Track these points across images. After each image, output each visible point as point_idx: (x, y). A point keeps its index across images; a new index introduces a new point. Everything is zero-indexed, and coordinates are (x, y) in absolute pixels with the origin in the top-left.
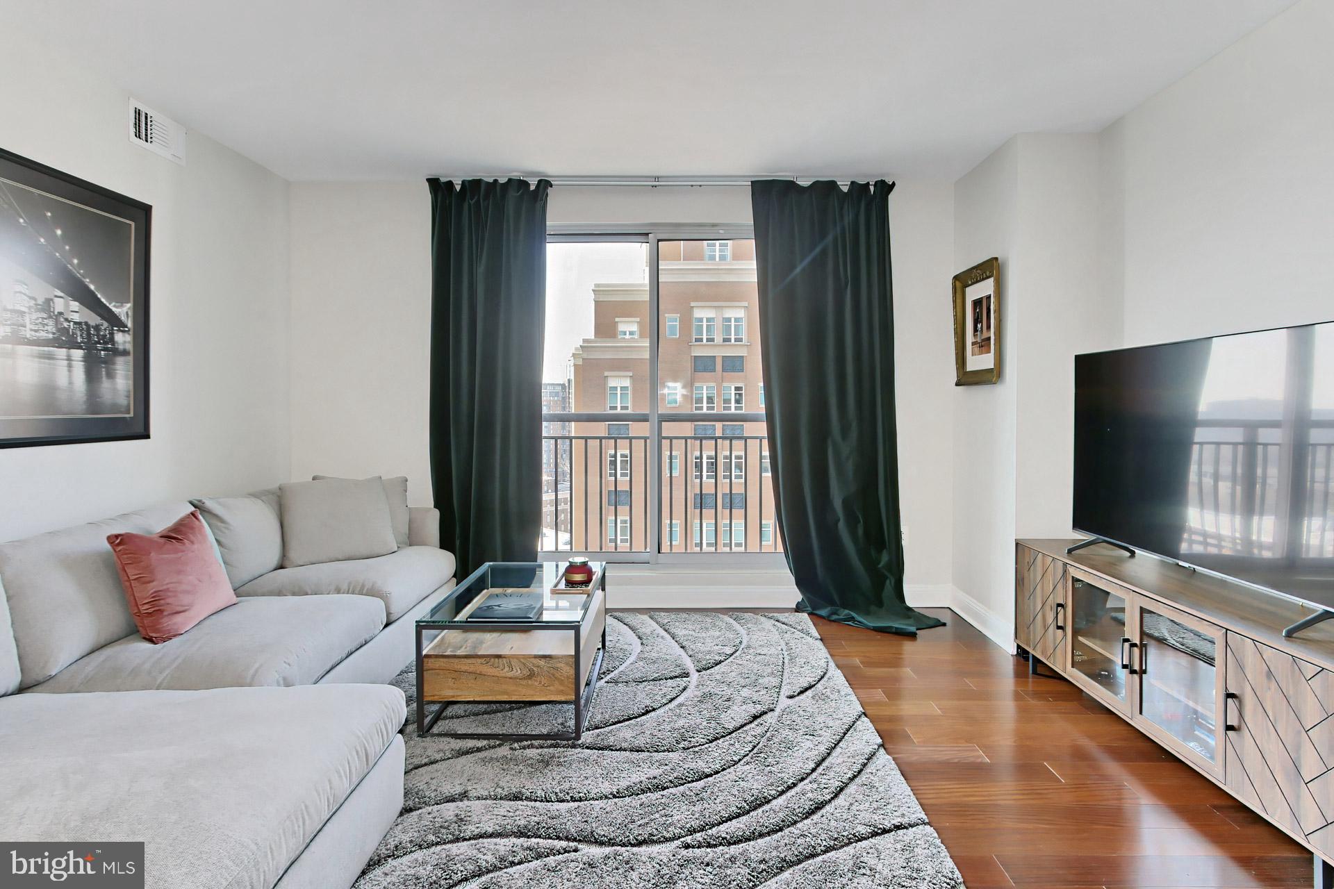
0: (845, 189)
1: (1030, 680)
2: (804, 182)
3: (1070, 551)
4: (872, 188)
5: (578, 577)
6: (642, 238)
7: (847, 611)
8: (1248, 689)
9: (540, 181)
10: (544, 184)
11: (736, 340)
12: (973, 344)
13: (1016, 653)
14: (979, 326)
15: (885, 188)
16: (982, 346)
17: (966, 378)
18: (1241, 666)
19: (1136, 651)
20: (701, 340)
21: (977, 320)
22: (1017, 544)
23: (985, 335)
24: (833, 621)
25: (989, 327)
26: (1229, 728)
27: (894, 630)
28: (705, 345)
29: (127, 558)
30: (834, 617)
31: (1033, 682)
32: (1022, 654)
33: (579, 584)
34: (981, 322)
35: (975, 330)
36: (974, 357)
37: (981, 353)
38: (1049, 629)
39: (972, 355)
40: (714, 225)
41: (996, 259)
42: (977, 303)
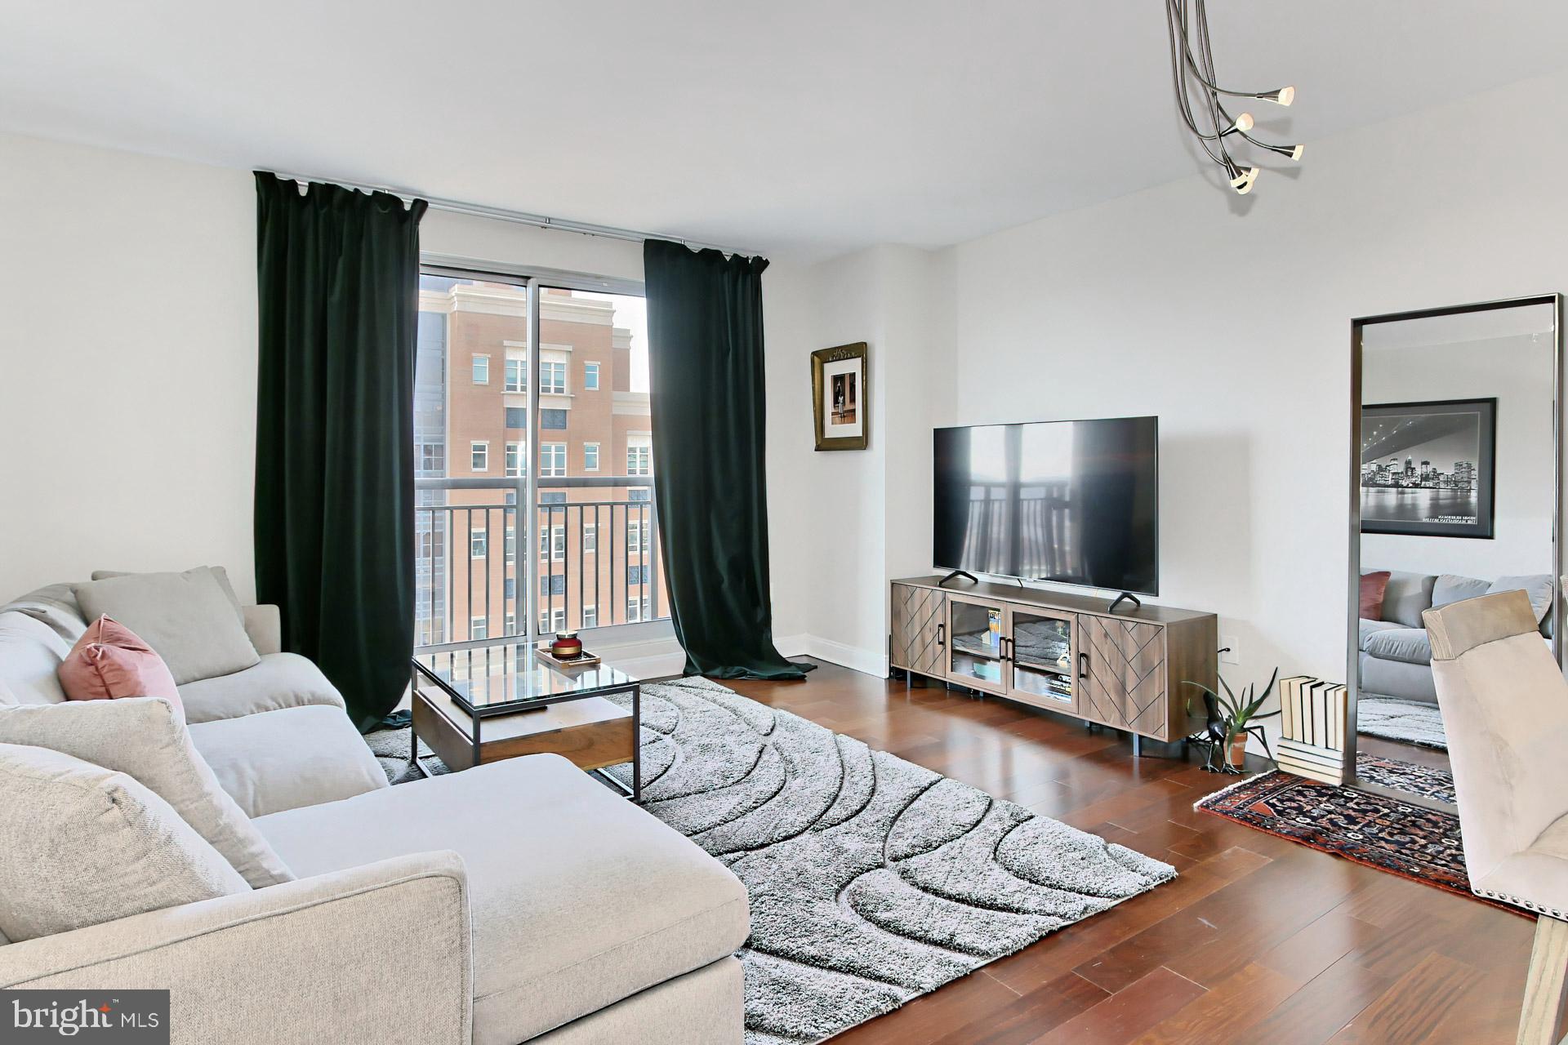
0: (728, 259)
1: (908, 693)
2: (695, 247)
3: (941, 583)
4: (750, 261)
5: (568, 651)
6: (521, 281)
7: (737, 668)
8: (1093, 649)
9: (416, 201)
10: (420, 206)
11: (557, 390)
12: (833, 414)
13: (888, 676)
14: (841, 399)
15: (761, 264)
16: (844, 416)
17: (825, 445)
18: (1088, 635)
19: (1010, 644)
20: (515, 388)
21: (837, 395)
22: (893, 584)
23: (848, 407)
24: (726, 679)
25: (853, 400)
26: (1082, 676)
27: (787, 676)
28: (519, 395)
29: (114, 676)
30: (727, 675)
31: (911, 694)
32: (897, 676)
33: (574, 657)
34: (844, 395)
35: (836, 401)
36: (834, 426)
37: (842, 423)
38: (928, 649)
39: (832, 424)
40: (598, 277)
41: (865, 343)
42: (838, 379)
